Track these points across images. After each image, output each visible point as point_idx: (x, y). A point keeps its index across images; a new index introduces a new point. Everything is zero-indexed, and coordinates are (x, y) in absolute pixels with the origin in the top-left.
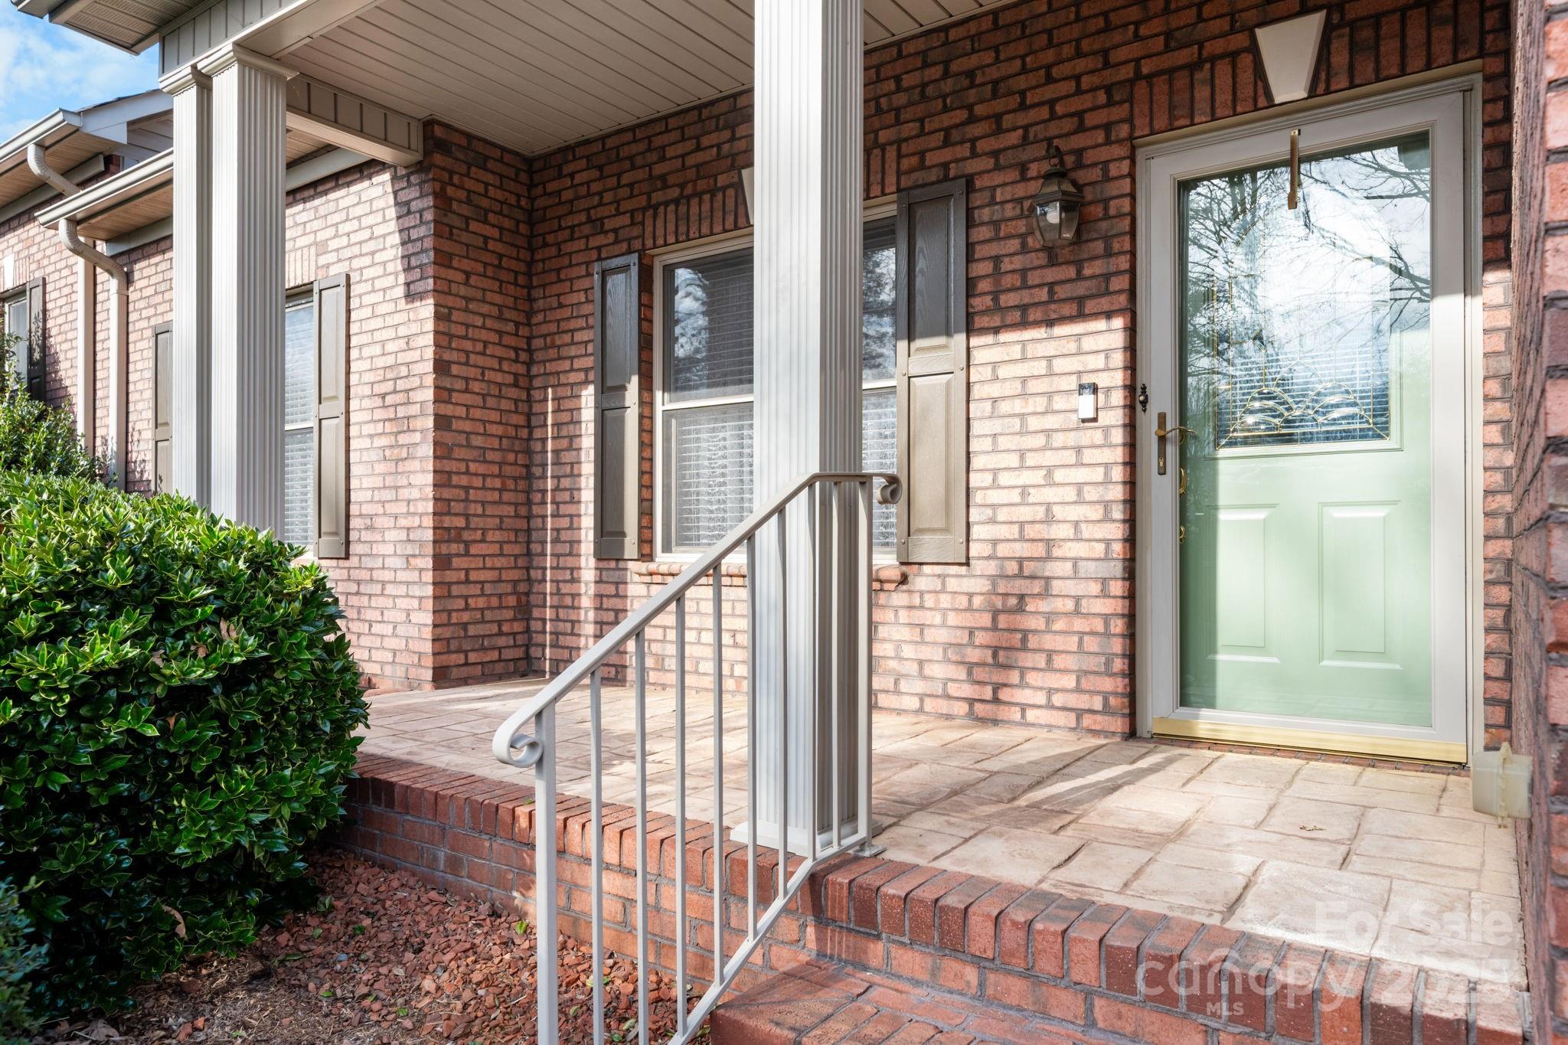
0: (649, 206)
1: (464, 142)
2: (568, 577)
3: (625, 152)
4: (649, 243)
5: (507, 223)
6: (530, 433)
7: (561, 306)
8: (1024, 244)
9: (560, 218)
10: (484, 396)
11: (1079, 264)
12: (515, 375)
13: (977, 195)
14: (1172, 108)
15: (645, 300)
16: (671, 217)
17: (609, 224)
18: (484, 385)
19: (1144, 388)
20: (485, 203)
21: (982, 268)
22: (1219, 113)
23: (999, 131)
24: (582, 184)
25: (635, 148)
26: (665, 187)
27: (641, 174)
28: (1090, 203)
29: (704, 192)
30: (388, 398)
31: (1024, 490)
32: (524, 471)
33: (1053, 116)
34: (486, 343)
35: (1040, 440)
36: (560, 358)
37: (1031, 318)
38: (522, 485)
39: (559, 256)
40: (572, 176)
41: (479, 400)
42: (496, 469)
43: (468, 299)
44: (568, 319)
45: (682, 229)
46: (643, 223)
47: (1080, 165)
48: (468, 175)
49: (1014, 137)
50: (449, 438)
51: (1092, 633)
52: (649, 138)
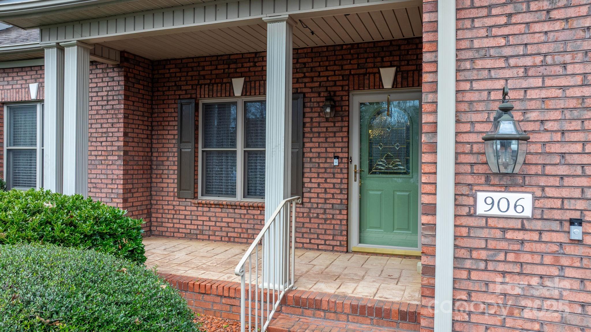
0: (198, 84)
1: (133, 58)
2: (167, 203)
3: (190, 65)
4: (198, 96)
5: (145, 83)
6: (152, 154)
7: (164, 112)
8: (319, 115)
9: (164, 83)
10: (138, 143)
11: (334, 123)
12: (147, 135)
13: (306, 99)
14: (359, 84)
15: (196, 114)
16: (207, 89)
17: (183, 88)
18: (138, 139)
19: (351, 159)
20: (139, 77)
21: (307, 120)
22: (371, 88)
23: (312, 81)
24: (173, 73)
25: (193, 65)
26: (204, 79)
27: (196, 73)
28: (338, 106)
29: (219, 83)
30: (103, 143)
31: (319, 184)
32: (149, 167)
33: (328, 80)
34: (139, 125)
35: (323, 170)
36: (164, 130)
37: (321, 136)
38: (149, 172)
39: (164, 95)
40: (169, 69)
41: (136, 144)
42: (141, 167)
43: (134, 110)
44: (167, 117)
45: (211, 93)
46: (196, 89)
47: (335, 95)
48: (134, 69)
49: (317, 84)
50: (128, 158)
51: (337, 224)
52: (199, 62)
